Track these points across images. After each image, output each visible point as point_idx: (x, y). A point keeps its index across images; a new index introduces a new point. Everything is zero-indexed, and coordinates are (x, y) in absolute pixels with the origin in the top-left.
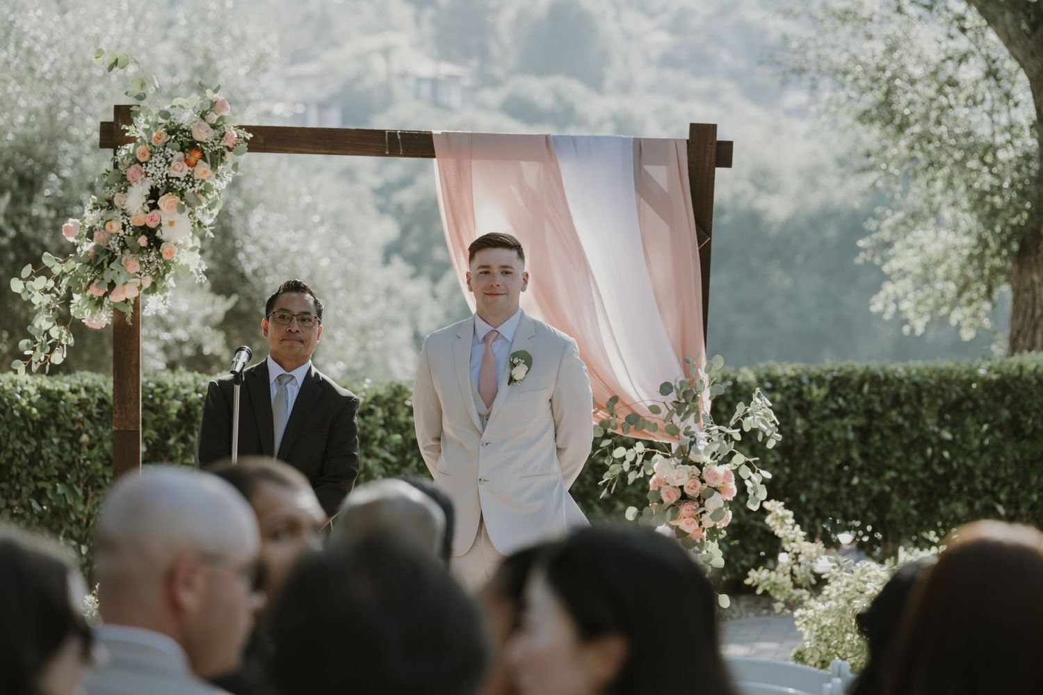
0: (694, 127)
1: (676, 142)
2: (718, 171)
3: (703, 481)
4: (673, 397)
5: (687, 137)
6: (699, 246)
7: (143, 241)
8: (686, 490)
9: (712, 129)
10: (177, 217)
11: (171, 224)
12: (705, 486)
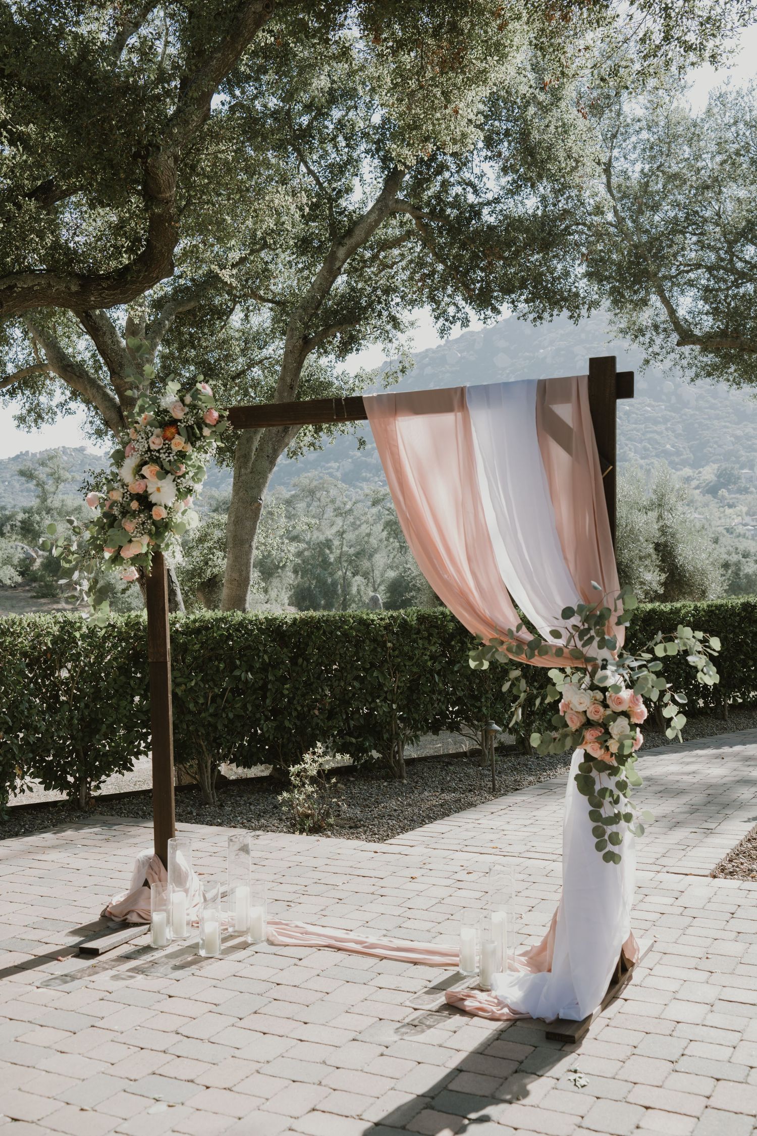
0: (593, 362)
1: (578, 379)
2: (619, 401)
3: (606, 706)
4: (575, 620)
5: (587, 373)
6: (603, 473)
7: (135, 505)
8: (588, 714)
9: (611, 360)
10: (160, 483)
11: (158, 489)
12: (609, 712)
